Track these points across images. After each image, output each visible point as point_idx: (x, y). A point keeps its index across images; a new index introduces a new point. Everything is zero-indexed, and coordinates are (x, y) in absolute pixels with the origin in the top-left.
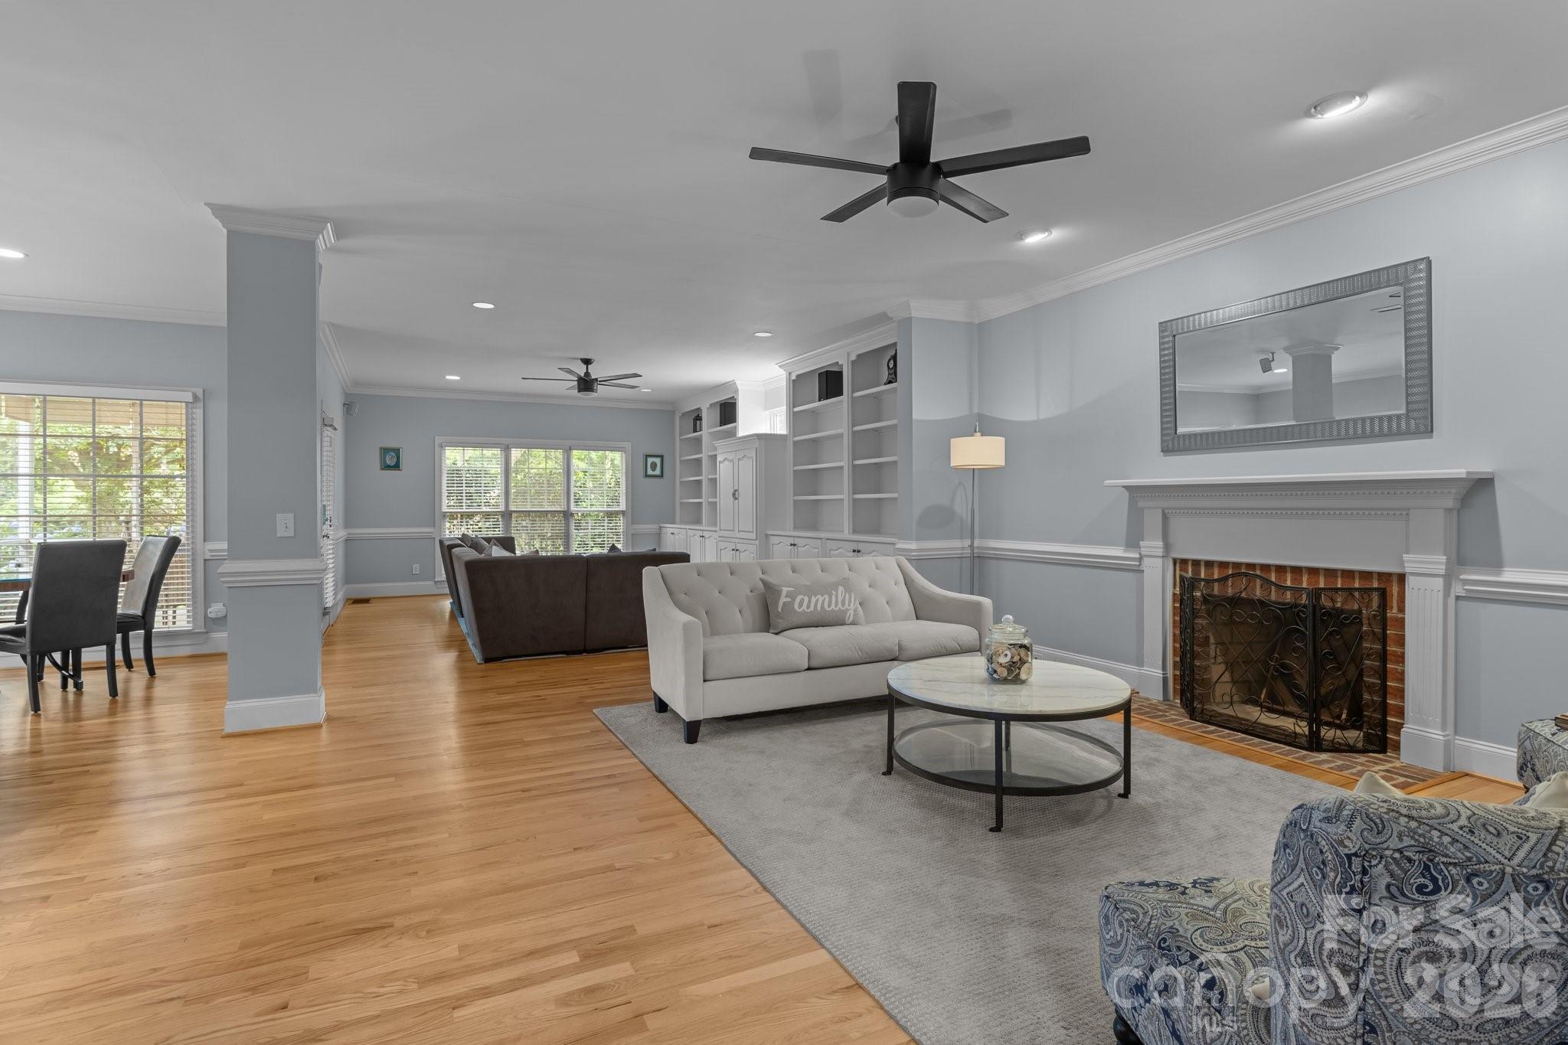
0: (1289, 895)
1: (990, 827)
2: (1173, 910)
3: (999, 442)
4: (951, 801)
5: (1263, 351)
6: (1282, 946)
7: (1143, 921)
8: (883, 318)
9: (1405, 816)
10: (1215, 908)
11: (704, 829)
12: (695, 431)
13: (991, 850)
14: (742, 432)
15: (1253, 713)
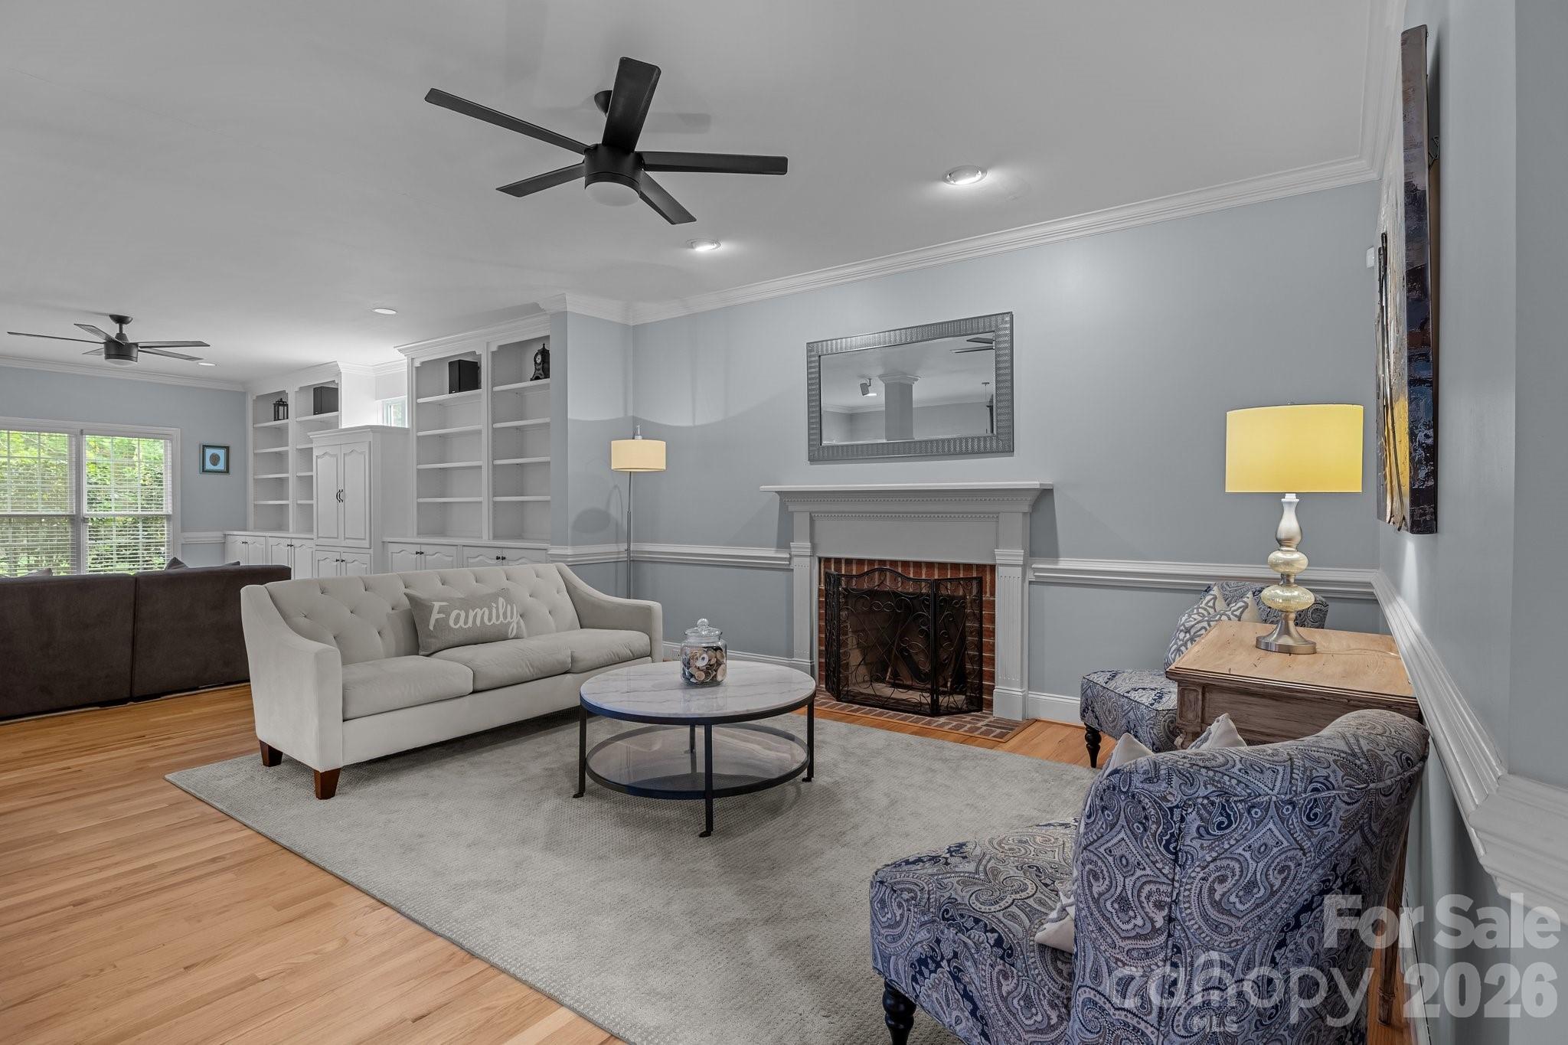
0: (1107, 851)
1: (700, 833)
2: (945, 881)
3: (660, 446)
4: (653, 813)
5: (863, 377)
6: (1096, 896)
7: (922, 898)
8: (534, 309)
9: (1204, 767)
10: (977, 872)
11: (373, 901)
12: (277, 418)
13: (705, 856)
14: (345, 424)
15: (885, 690)
